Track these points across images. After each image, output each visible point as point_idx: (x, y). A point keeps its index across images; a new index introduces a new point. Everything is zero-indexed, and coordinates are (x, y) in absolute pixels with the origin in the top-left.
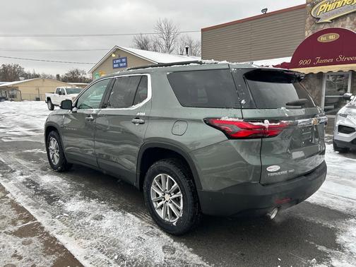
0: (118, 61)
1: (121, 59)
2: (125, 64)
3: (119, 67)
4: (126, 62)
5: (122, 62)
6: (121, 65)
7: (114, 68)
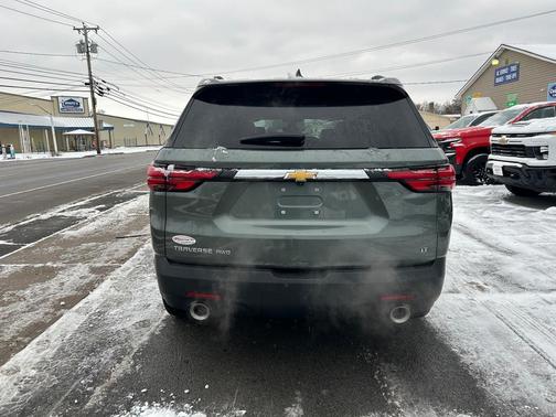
0: (504, 71)
1: (509, 67)
2: (514, 75)
3: (505, 81)
4: (517, 72)
5: (510, 73)
6: (509, 77)
7: (496, 84)
